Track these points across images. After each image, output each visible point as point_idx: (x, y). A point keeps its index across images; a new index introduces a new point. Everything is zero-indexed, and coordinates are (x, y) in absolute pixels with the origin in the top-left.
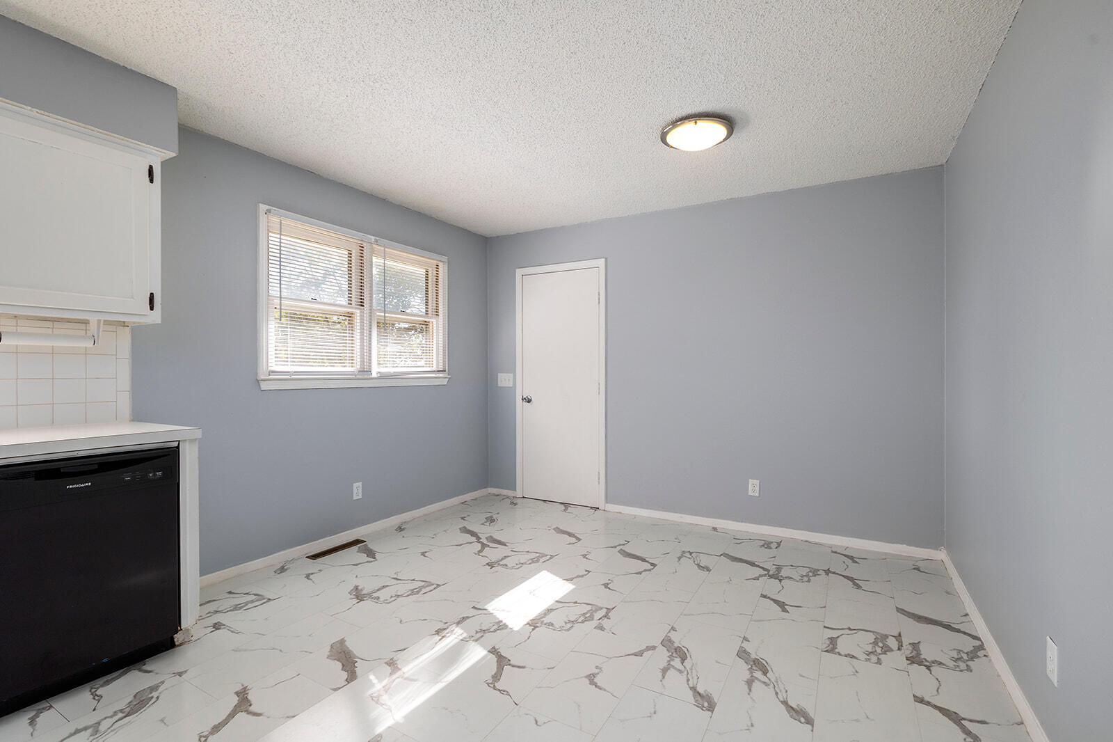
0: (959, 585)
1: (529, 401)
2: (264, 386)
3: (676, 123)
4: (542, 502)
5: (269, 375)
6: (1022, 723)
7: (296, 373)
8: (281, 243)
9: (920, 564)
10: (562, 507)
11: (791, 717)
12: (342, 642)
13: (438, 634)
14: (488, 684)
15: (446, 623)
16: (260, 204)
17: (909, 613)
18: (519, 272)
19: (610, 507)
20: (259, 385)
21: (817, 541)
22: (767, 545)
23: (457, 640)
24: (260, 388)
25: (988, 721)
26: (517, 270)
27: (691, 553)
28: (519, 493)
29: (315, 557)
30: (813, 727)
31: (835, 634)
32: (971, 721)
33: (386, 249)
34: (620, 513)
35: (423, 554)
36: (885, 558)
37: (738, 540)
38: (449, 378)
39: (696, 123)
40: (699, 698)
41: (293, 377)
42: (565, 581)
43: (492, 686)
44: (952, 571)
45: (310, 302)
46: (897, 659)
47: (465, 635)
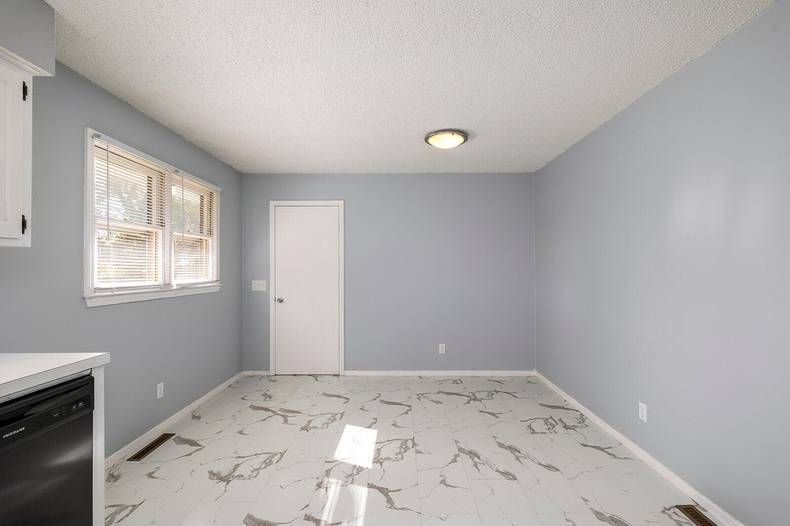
0: (552, 386)
1: (281, 301)
2: (90, 304)
3: (437, 132)
4: (294, 376)
5: (95, 292)
6: (621, 444)
7: (118, 289)
8: (107, 167)
9: (529, 379)
10: (312, 378)
11: (548, 469)
12: (250, 517)
13: (320, 487)
14: (390, 508)
15: (318, 478)
16: (88, 128)
17: (546, 405)
18: (272, 204)
19: (349, 373)
20: (85, 303)
21: (477, 375)
22: (455, 382)
23: (339, 488)
24: (86, 305)
25: (611, 446)
26: (271, 202)
27: (422, 395)
28: (272, 372)
29: (138, 456)
30: (560, 471)
31: (528, 423)
32: (607, 448)
33: (184, 179)
34: (356, 376)
35: (241, 432)
36: (513, 379)
37: (441, 382)
38: (221, 286)
39: (453, 134)
40: (505, 475)
41: (115, 293)
42: (367, 429)
43: (393, 508)
44: (545, 380)
45: (121, 221)
46: (559, 428)
47: (340, 482)
